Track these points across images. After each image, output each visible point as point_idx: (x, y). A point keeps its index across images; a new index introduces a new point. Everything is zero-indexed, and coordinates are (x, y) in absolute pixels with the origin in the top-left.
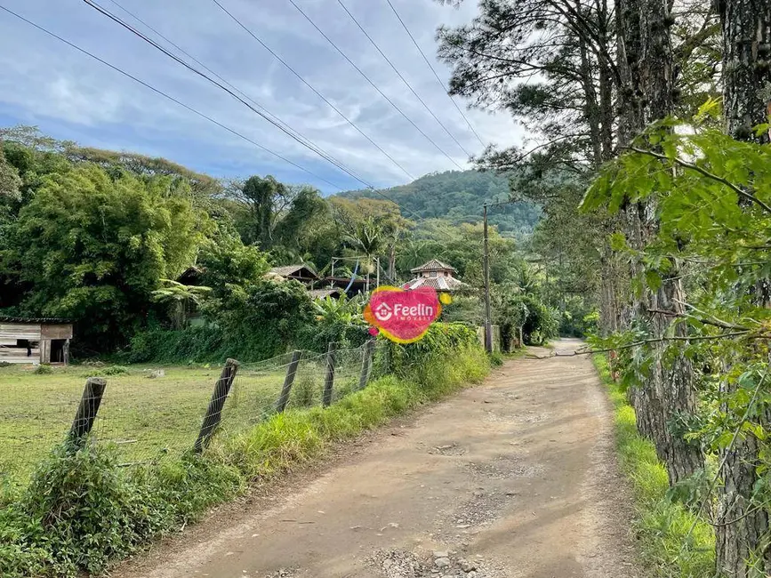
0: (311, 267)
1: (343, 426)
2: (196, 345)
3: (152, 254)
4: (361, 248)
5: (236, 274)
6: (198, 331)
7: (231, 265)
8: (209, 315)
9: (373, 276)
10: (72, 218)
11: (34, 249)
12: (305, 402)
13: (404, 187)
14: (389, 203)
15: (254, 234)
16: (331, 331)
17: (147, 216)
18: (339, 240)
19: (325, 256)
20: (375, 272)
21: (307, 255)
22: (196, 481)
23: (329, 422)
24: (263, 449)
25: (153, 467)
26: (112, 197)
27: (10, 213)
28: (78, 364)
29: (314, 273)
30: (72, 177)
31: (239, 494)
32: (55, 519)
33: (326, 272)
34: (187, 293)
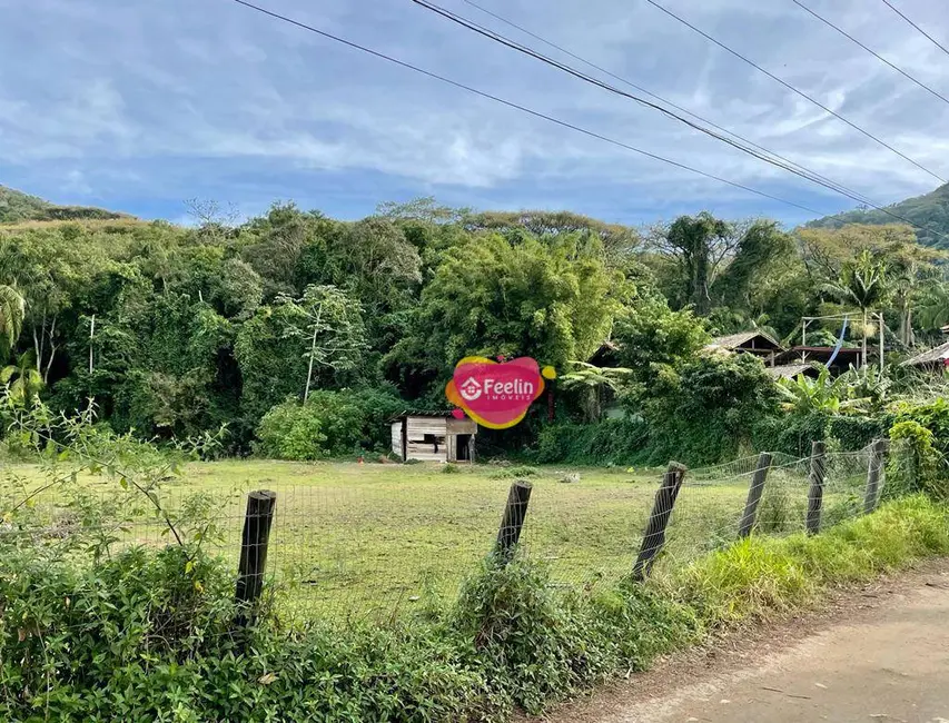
0: (769, 334)
1: (843, 566)
2: (615, 442)
3: (559, 331)
4: (850, 300)
5: (664, 350)
6: (617, 425)
7: (656, 338)
8: (631, 405)
9: (872, 342)
10: (472, 296)
11: (436, 334)
12: (775, 526)
13: (922, 198)
14: (898, 227)
15: (685, 294)
16: (807, 426)
17: (551, 285)
18: (812, 292)
19: (791, 316)
20: (877, 334)
21: (763, 316)
22: (640, 617)
23: (820, 558)
24: (724, 585)
25: (588, 594)
26: (513, 267)
27: (413, 297)
28: (484, 462)
29: (775, 342)
30: (471, 249)
31: (697, 643)
32: (487, 641)
33: (794, 339)
34: (603, 378)
